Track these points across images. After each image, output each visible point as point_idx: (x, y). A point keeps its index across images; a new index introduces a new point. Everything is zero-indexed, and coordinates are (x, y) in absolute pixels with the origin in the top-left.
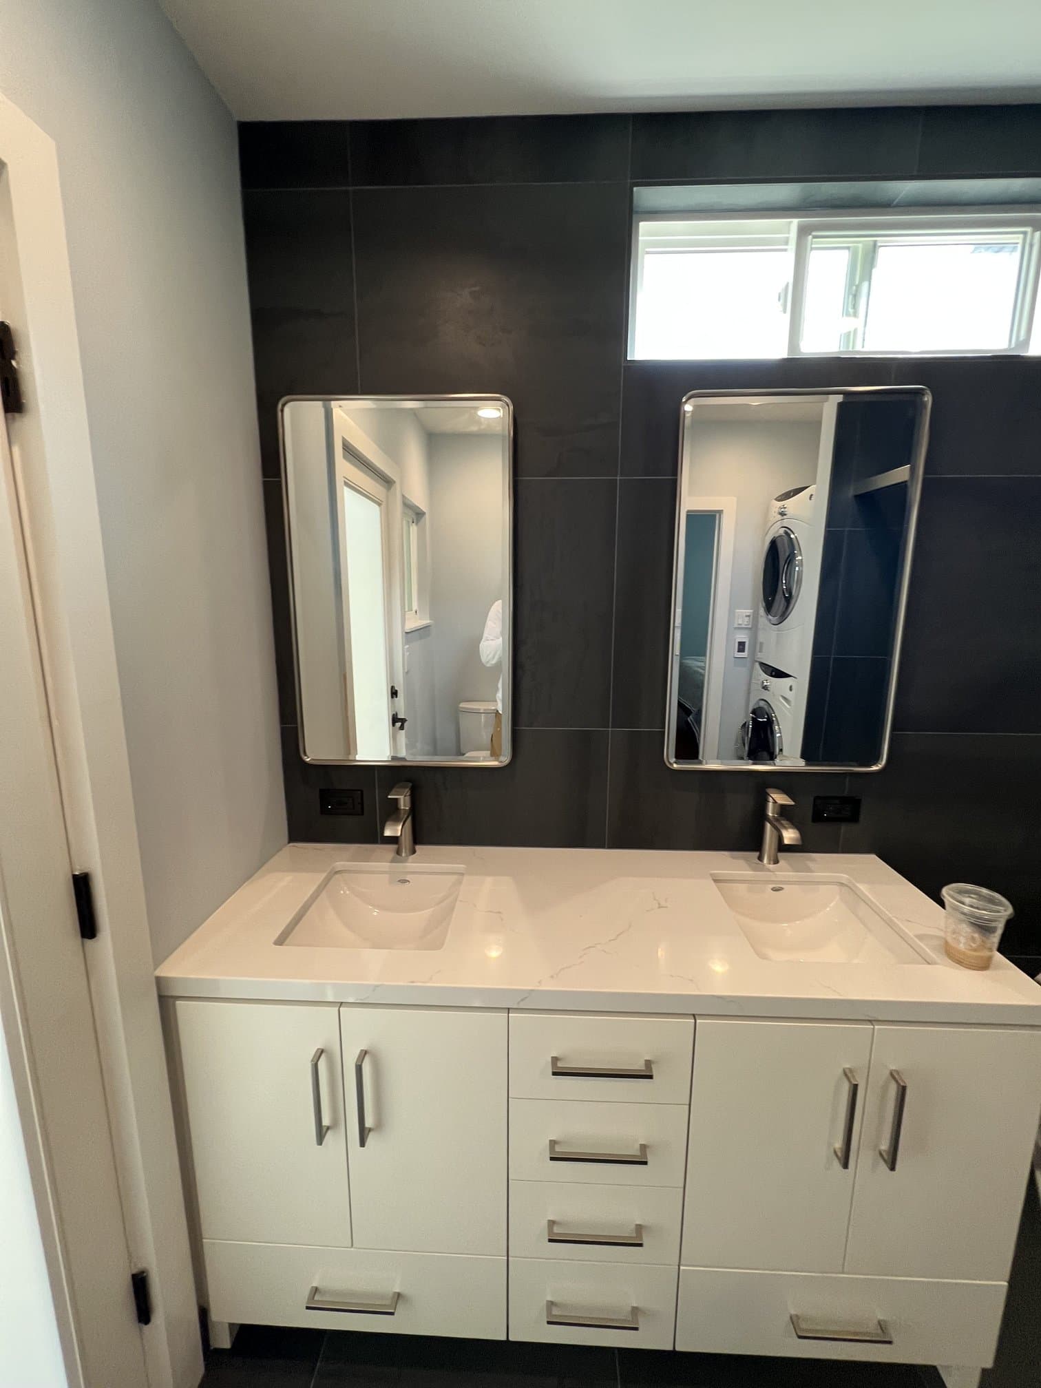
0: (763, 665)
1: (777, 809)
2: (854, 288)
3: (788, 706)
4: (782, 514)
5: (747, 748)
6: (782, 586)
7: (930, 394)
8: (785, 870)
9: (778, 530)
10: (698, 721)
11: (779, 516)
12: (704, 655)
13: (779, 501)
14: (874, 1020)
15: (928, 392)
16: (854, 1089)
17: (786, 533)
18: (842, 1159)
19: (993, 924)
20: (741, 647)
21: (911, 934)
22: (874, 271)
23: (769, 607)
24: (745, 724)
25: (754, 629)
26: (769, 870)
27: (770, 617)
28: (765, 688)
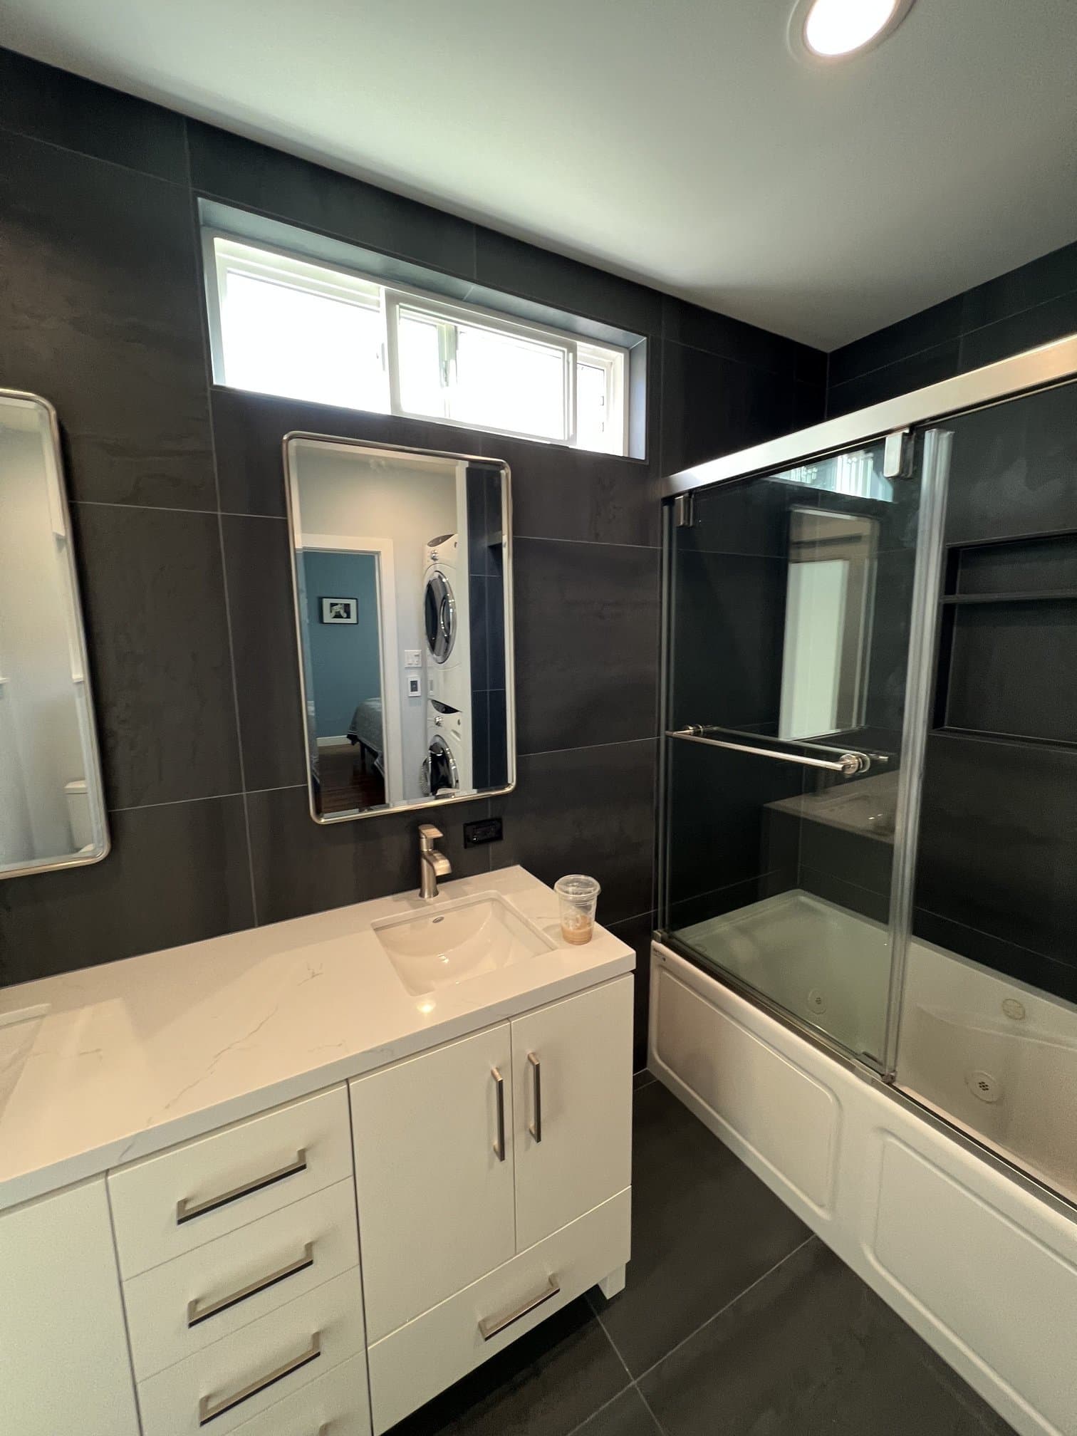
0: (435, 702)
1: (431, 844)
2: (444, 363)
3: (458, 739)
4: (434, 559)
5: (429, 784)
6: (441, 627)
7: (508, 467)
8: (443, 901)
9: (433, 575)
10: (382, 762)
11: (432, 561)
12: (379, 695)
13: (430, 546)
14: (510, 1017)
15: (507, 465)
16: (500, 1084)
17: (439, 577)
18: (499, 1154)
19: (588, 903)
20: (414, 685)
21: (540, 929)
22: (457, 351)
23: (433, 647)
24: (425, 762)
25: (423, 668)
26: (429, 904)
27: (434, 656)
28: (438, 724)
